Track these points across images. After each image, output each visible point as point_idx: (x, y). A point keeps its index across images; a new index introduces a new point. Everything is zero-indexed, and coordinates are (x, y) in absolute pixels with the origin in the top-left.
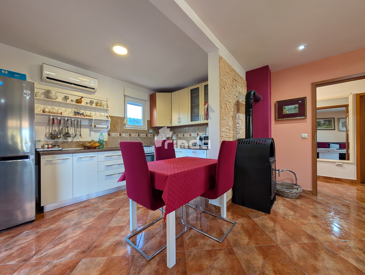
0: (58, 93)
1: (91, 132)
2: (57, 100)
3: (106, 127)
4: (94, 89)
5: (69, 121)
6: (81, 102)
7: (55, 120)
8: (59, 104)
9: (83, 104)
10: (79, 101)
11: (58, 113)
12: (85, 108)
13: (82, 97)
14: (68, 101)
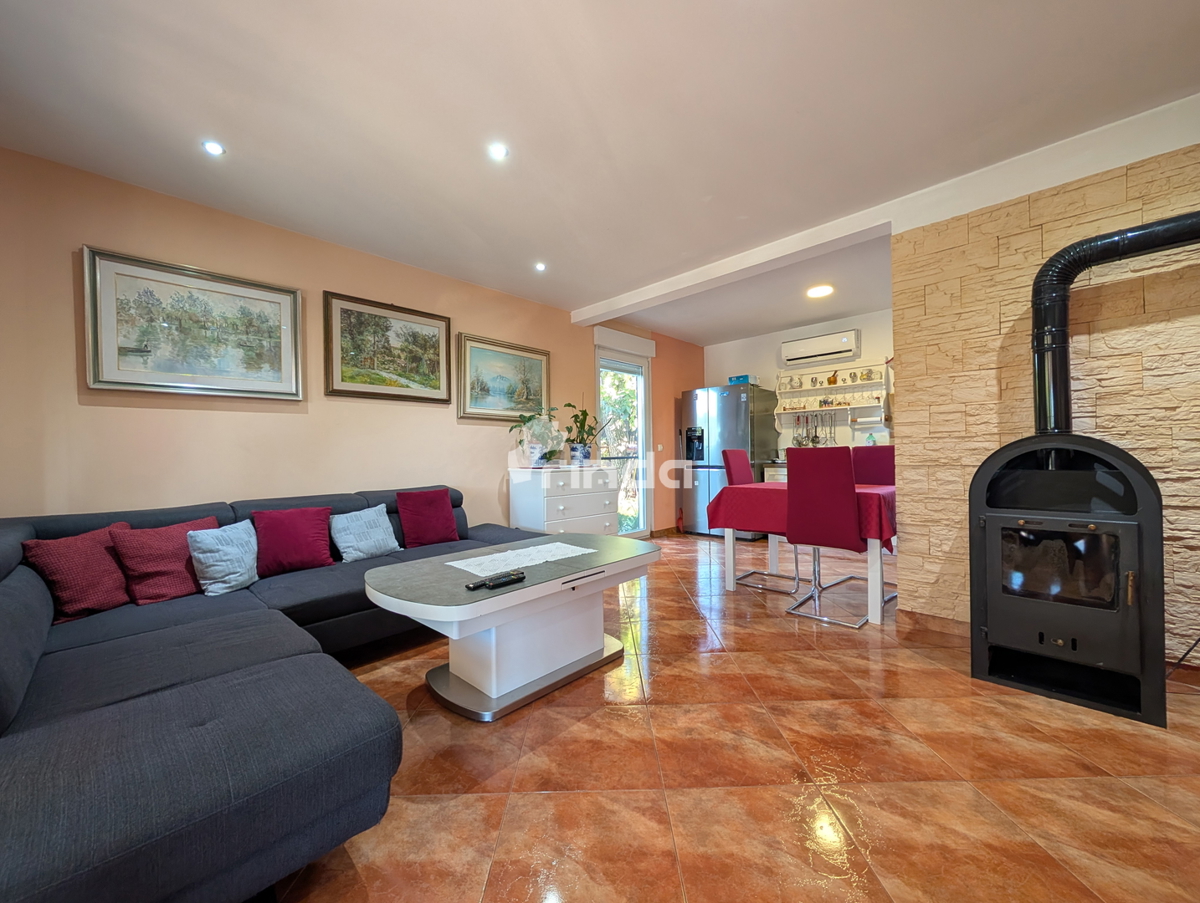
0: (806, 375)
1: (856, 433)
2: (804, 387)
3: (879, 419)
4: (850, 350)
5: (819, 417)
6: (835, 382)
7: (801, 418)
8: (808, 393)
9: (840, 383)
10: (832, 380)
11: (800, 408)
12: (844, 390)
13: (836, 372)
14: (818, 385)
